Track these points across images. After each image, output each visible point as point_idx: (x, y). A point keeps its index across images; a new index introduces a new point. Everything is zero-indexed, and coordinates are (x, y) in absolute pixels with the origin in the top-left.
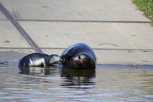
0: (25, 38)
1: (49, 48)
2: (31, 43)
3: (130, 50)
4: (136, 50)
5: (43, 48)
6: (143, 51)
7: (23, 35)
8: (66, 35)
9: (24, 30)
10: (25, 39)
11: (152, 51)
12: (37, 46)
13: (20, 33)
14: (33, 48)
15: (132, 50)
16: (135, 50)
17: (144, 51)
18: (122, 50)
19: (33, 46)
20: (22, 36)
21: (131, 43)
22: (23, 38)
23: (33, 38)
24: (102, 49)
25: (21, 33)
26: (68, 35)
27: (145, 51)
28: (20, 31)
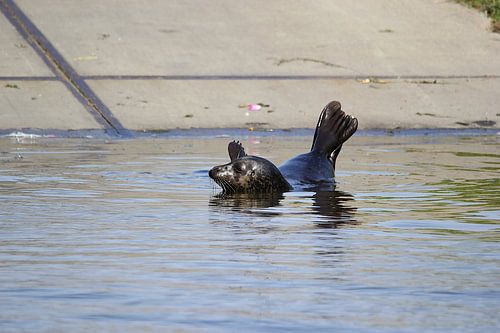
0: (33, 45)
1: (112, 77)
2: (50, 59)
3: (376, 78)
4: (396, 77)
5: (93, 78)
6: (418, 80)
7: (25, 36)
8: (165, 31)
9: (29, 17)
10: (32, 49)
11: (446, 80)
12: (73, 70)
13: (13, 28)
14: (58, 78)
15: (381, 78)
16: (393, 80)
17: (422, 80)
18: (350, 77)
19: (59, 71)
20: (21, 37)
21: (381, 54)
22: (24, 43)
23: (57, 45)
24: (285, 78)
25: (19, 29)
26: (171, 31)
27: (426, 80)
28: (13, 22)
